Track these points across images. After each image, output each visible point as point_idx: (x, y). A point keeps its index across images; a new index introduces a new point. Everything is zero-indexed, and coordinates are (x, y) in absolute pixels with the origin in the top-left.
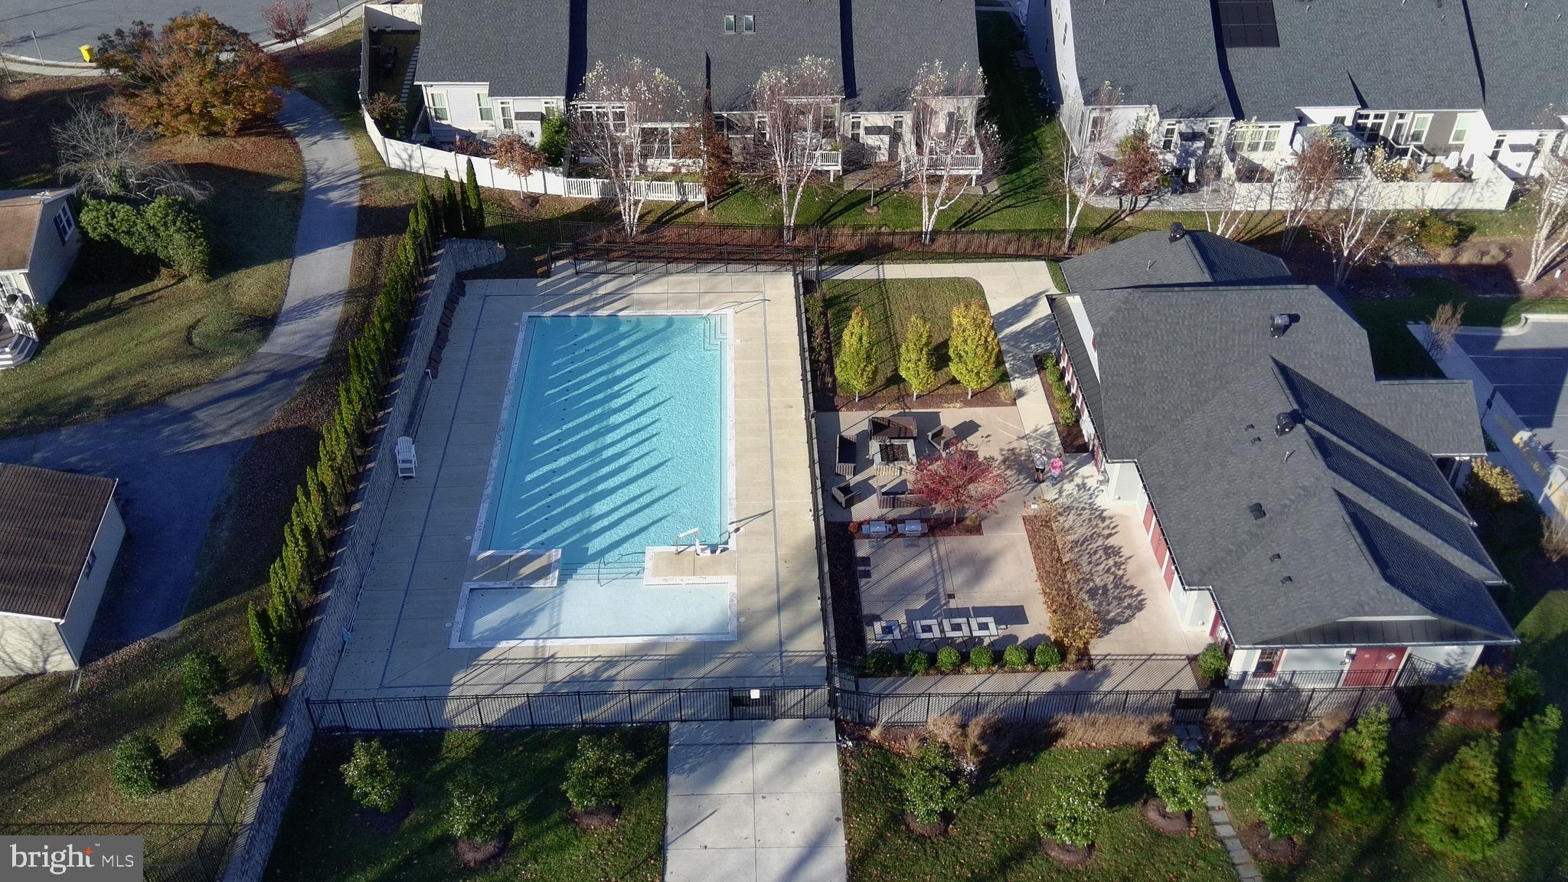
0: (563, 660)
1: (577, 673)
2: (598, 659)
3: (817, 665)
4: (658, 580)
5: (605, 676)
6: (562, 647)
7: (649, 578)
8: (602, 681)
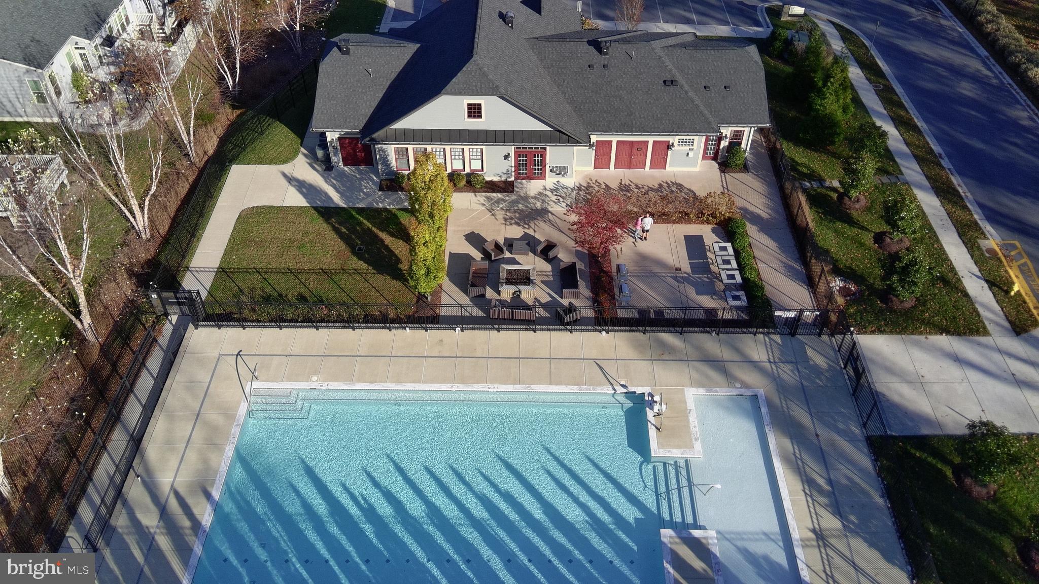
0: (815, 521)
1: (828, 509)
2: (808, 492)
3: (780, 342)
4: (698, 446)
5: (828, 488)
6: (797, 520)
7: (697, 453)
8: (832, 487)
